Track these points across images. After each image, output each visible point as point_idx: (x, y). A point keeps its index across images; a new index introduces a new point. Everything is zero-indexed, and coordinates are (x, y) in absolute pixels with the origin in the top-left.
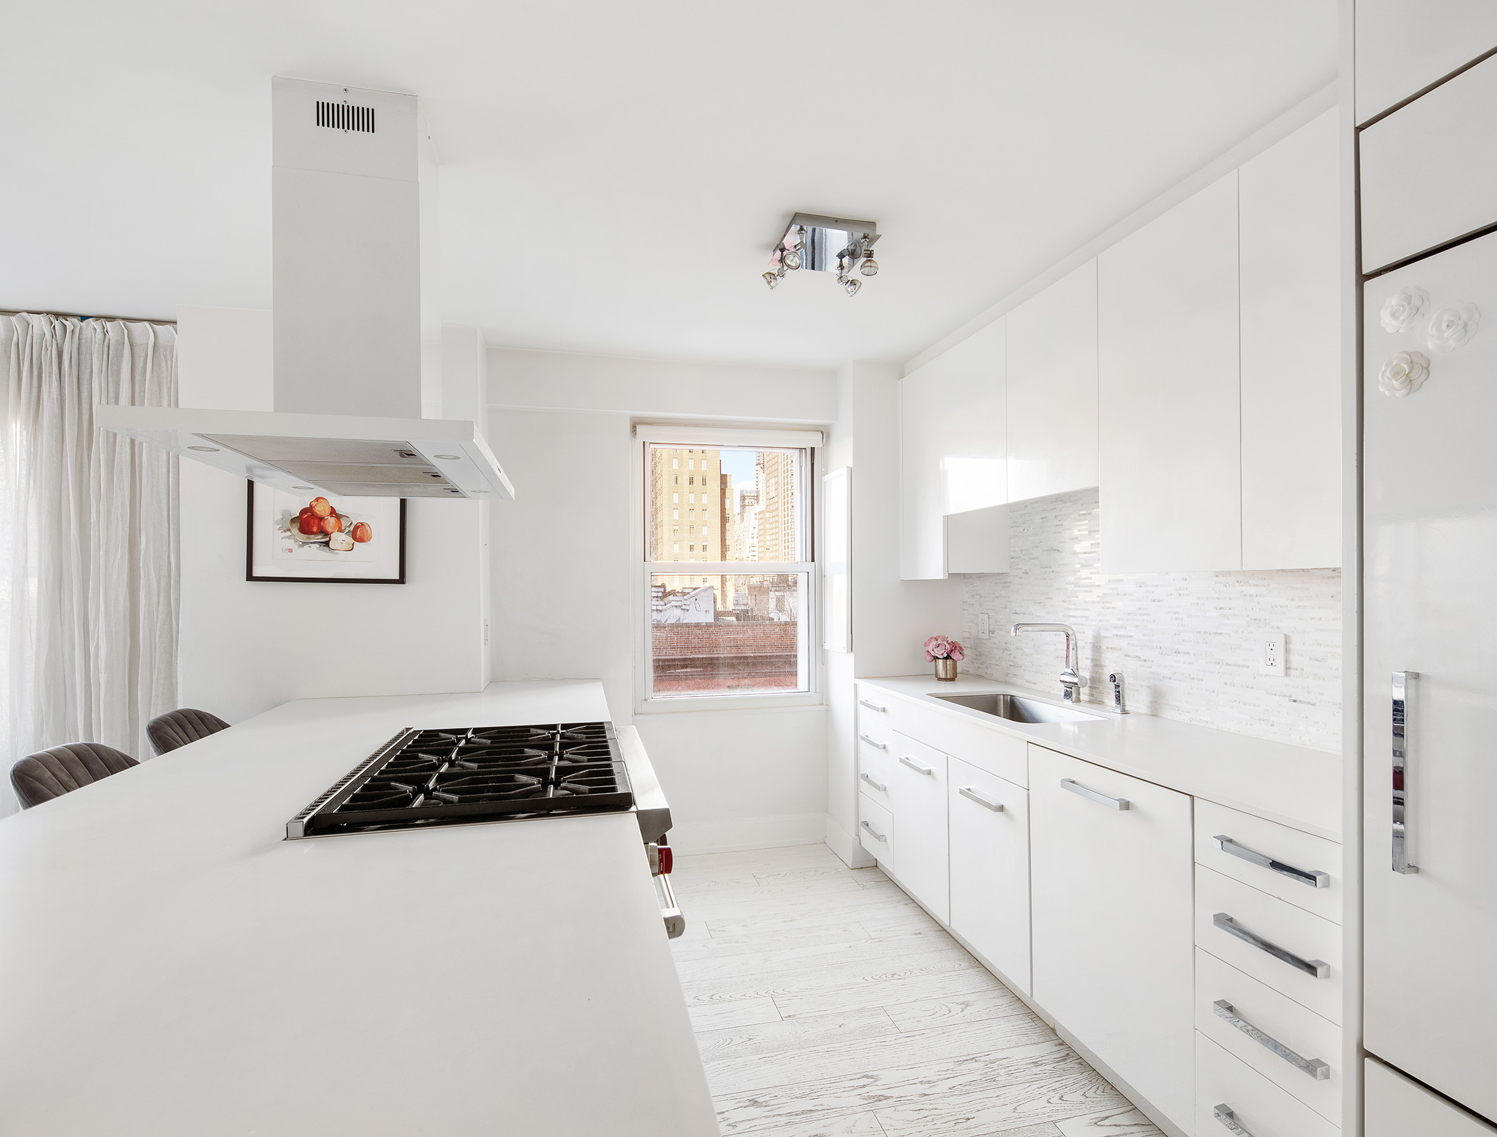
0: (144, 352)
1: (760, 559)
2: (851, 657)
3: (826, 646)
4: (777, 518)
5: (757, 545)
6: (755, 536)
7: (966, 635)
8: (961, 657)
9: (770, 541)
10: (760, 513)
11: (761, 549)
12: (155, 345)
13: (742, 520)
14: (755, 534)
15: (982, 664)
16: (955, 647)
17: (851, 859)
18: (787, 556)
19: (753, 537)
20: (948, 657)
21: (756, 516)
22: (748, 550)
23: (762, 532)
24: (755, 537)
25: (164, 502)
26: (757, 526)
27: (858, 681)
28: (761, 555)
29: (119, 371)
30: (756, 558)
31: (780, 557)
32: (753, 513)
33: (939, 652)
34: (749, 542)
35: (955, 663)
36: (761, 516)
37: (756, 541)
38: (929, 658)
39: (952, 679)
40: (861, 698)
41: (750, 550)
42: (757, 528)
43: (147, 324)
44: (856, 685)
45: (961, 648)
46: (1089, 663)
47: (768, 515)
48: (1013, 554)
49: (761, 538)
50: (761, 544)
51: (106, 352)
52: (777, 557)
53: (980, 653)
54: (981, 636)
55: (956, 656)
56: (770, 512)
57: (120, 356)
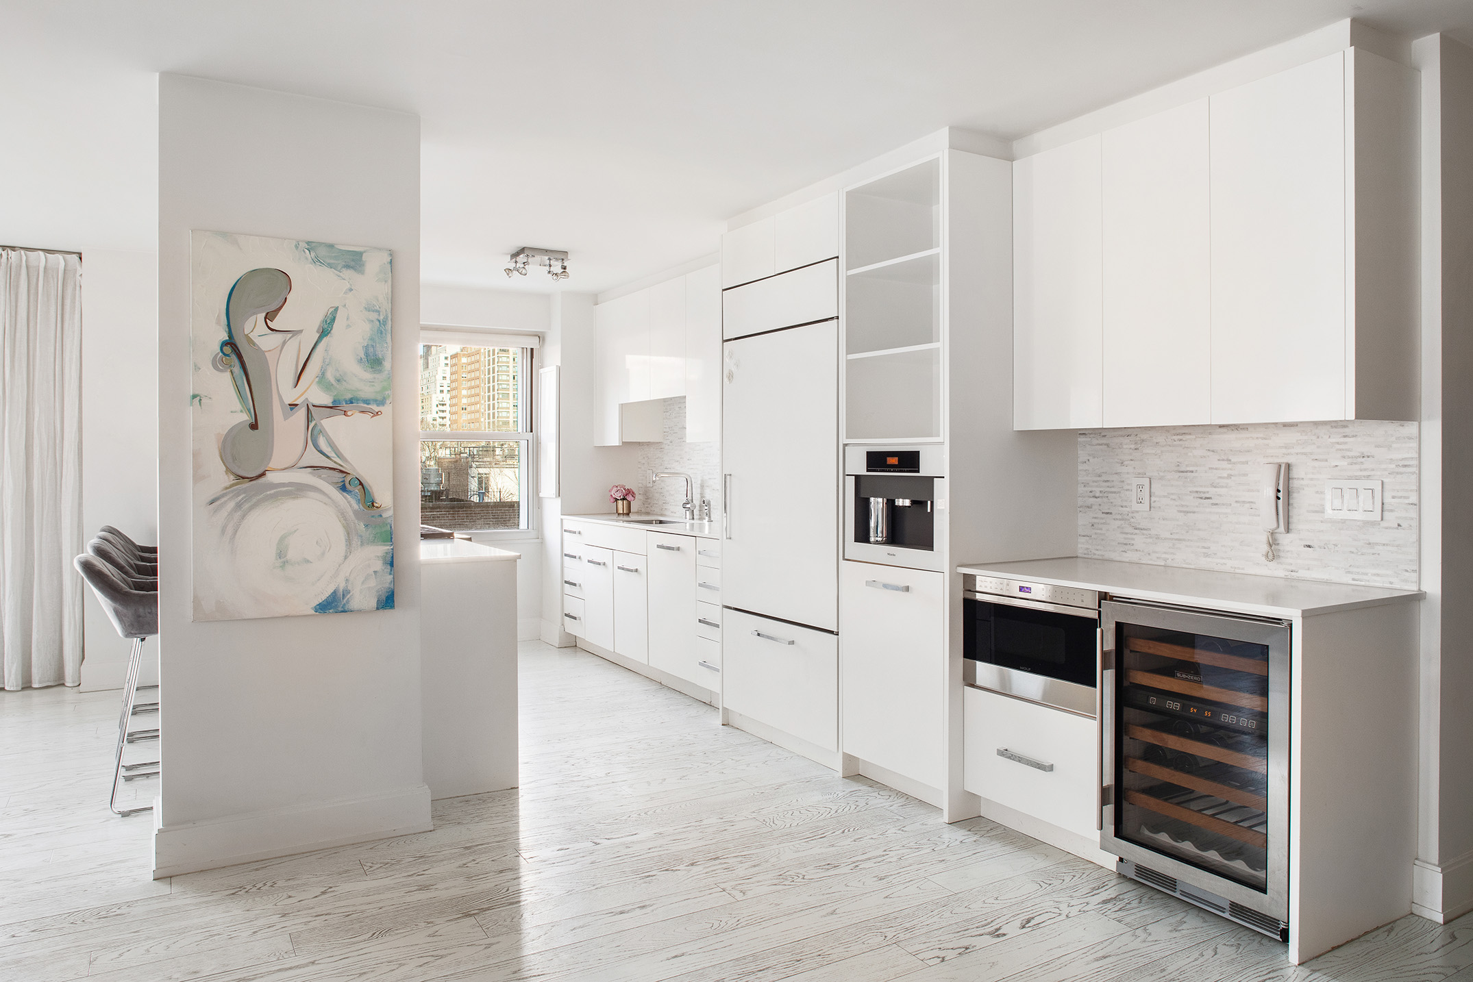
0: (37, 273)
1: (453, 422)
2: (559, 501)
3: (541, 495)
4: (477, 365)
5: (448, 402)
6: (446, 389)
7: (640, 485)
8: (633, 498)
9: (465, 397)
10: (453, 357)
11: (454, 409)
12: (45, 268)
13: (427, 366)
14: (446, 386)
15: (649, 504)
16: (629, 492)
17: (558, 641)
18: (491, 420)
19: (442, 391)
20: (624, 499)
21: (447, 362)
22: (435, 409)
23: (454, 385)
24: (445, 391)
25: (52, 383)
26: (448, 375)
27: (563, 517)
28: (454, 417)
29: (17, 287)
30: (447, 422)
31: (482, 420)
32: (442, 356)
33: (618, 495)
34: (436, 398)
35: (629, 503)
36: (454, 361)
37: (446, 396)
38: (612, 500)
39: (628, 514)
40: (565, 527)
41: (437, 409)
42: (448, 378)
43: (41, 252)
44: (562, 520)
45: (633, 493)
46: (699, 496)
47: (464, 360)
48: (665, 430)
49: (454, 393)
50: (454, 401)
51: (9, 272)
52: (477, 420)
53: (648, 495)
54: (649, 485)
55: (630, 498)
56: (469, 356)
57: (18, 275)
